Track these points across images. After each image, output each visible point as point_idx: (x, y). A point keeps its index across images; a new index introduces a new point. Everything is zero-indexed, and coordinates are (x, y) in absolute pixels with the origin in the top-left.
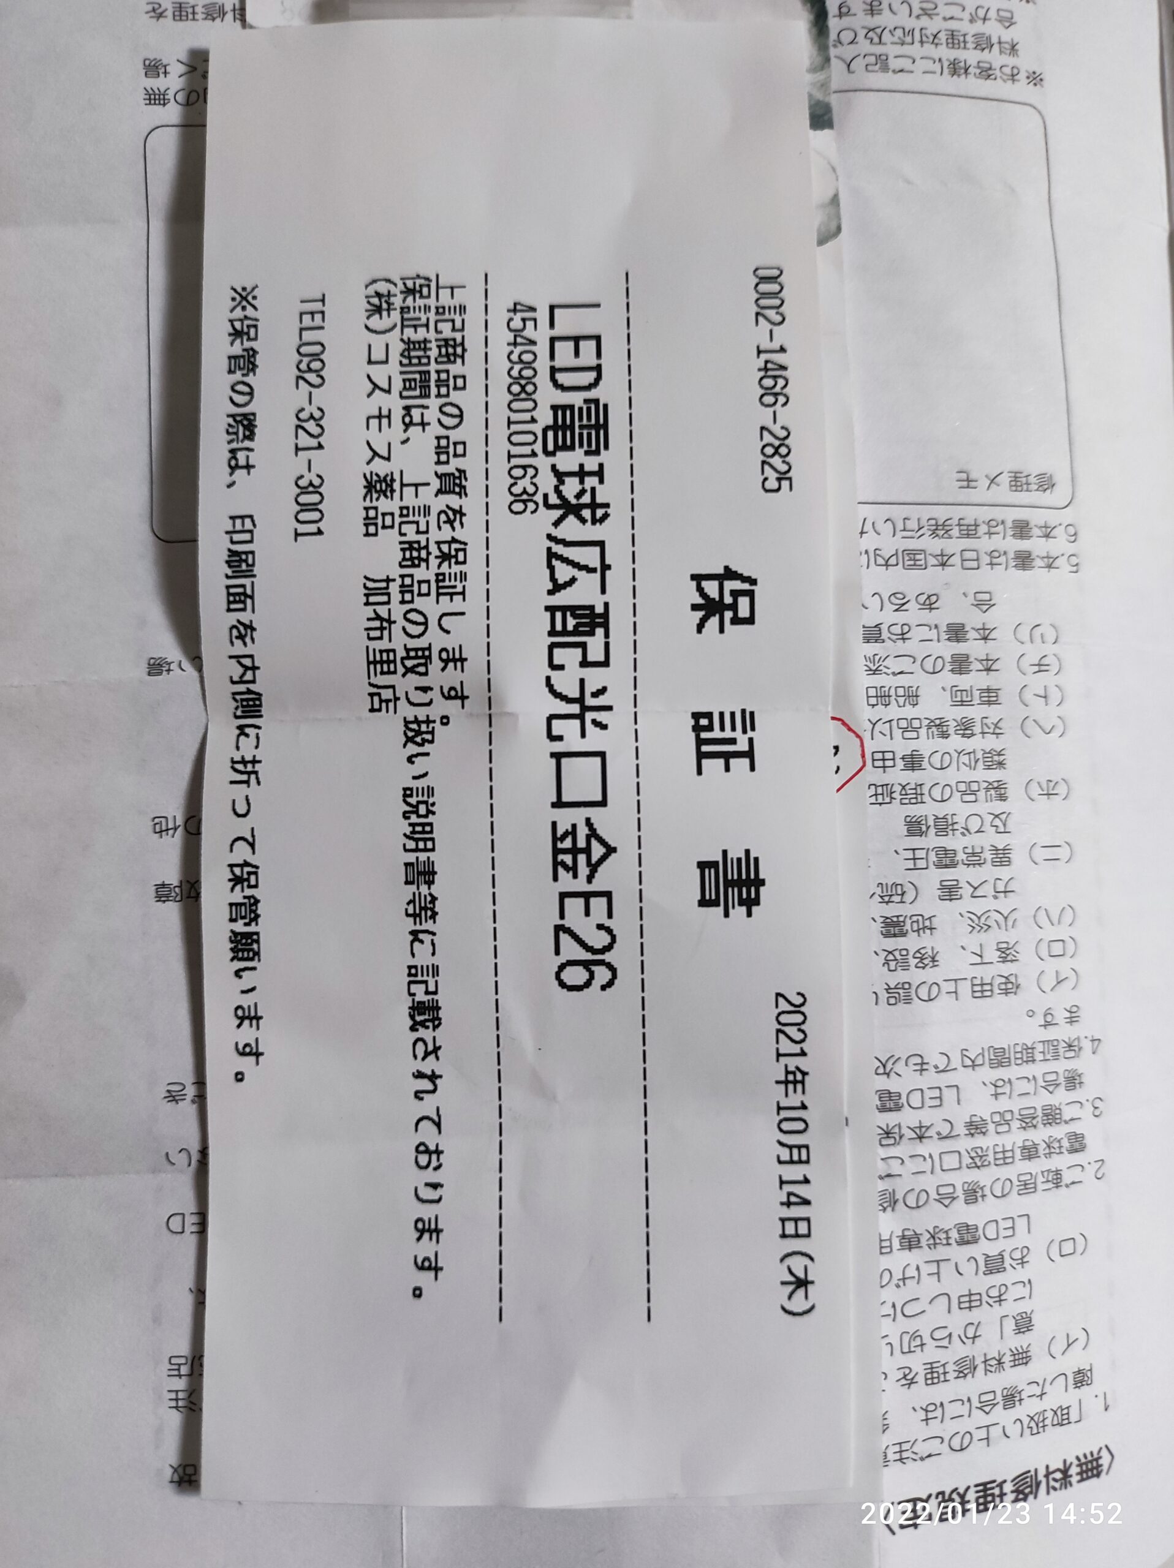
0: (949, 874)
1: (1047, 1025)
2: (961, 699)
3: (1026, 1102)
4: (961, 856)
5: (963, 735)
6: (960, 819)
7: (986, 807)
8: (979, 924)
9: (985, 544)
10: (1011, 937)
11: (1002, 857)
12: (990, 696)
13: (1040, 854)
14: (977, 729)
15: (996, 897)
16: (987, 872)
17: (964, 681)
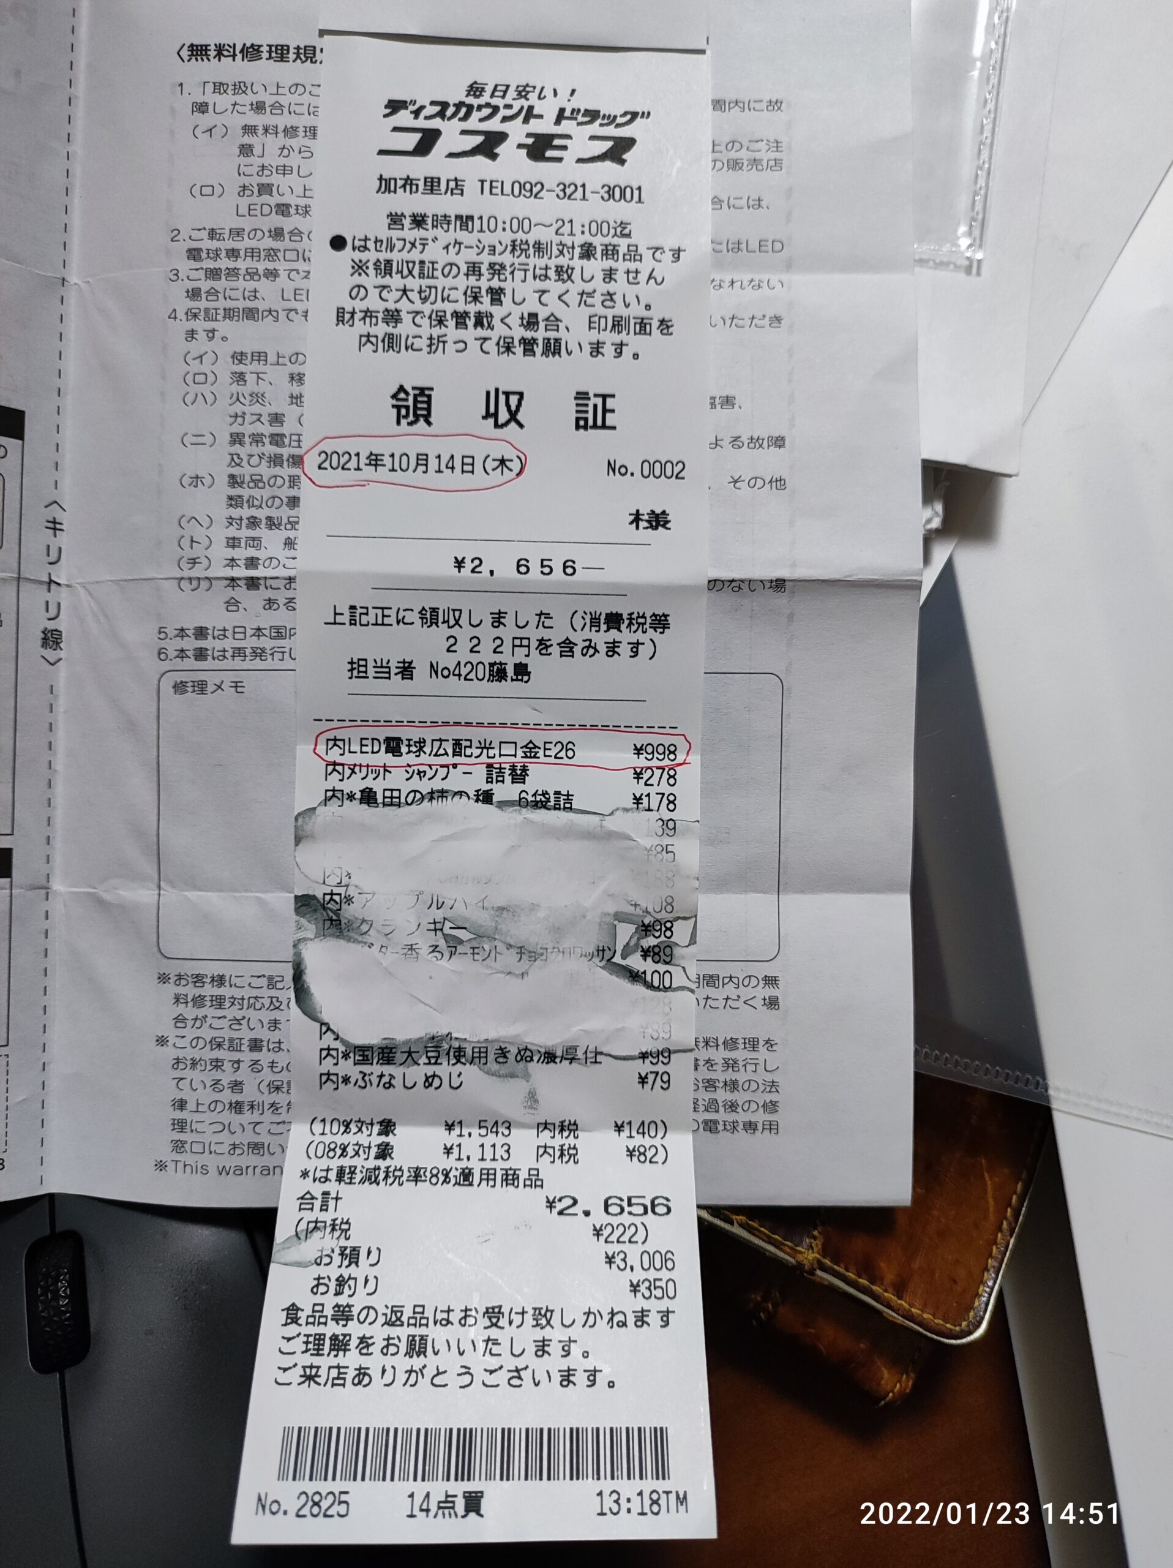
0: (277, 430)
1: (213, 331)
2: (255, 542)
3: (233, 284)
4: (267, 441)
5: (256, 518)
6: (264, 463)
7: (246, 471)
8: (257, 398)
9: (229, 644)
10: (235, 388)
11: (237, 439)
12: (233, 542)
13: (208, 439)
14: (245, 522)
15: (244, 413)
16: (248, 429)
17: (251, 552)
